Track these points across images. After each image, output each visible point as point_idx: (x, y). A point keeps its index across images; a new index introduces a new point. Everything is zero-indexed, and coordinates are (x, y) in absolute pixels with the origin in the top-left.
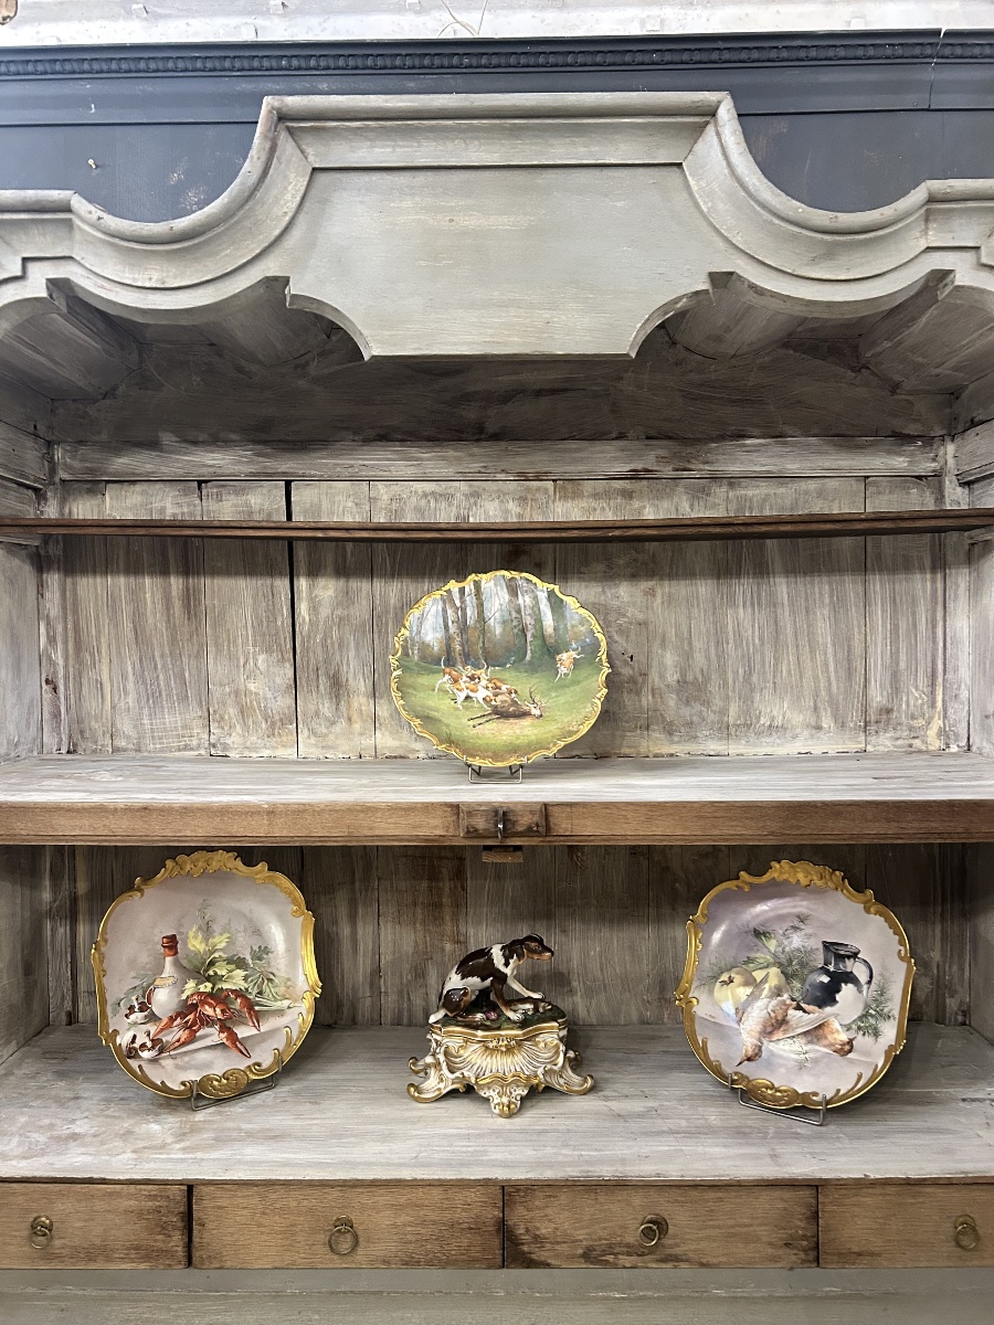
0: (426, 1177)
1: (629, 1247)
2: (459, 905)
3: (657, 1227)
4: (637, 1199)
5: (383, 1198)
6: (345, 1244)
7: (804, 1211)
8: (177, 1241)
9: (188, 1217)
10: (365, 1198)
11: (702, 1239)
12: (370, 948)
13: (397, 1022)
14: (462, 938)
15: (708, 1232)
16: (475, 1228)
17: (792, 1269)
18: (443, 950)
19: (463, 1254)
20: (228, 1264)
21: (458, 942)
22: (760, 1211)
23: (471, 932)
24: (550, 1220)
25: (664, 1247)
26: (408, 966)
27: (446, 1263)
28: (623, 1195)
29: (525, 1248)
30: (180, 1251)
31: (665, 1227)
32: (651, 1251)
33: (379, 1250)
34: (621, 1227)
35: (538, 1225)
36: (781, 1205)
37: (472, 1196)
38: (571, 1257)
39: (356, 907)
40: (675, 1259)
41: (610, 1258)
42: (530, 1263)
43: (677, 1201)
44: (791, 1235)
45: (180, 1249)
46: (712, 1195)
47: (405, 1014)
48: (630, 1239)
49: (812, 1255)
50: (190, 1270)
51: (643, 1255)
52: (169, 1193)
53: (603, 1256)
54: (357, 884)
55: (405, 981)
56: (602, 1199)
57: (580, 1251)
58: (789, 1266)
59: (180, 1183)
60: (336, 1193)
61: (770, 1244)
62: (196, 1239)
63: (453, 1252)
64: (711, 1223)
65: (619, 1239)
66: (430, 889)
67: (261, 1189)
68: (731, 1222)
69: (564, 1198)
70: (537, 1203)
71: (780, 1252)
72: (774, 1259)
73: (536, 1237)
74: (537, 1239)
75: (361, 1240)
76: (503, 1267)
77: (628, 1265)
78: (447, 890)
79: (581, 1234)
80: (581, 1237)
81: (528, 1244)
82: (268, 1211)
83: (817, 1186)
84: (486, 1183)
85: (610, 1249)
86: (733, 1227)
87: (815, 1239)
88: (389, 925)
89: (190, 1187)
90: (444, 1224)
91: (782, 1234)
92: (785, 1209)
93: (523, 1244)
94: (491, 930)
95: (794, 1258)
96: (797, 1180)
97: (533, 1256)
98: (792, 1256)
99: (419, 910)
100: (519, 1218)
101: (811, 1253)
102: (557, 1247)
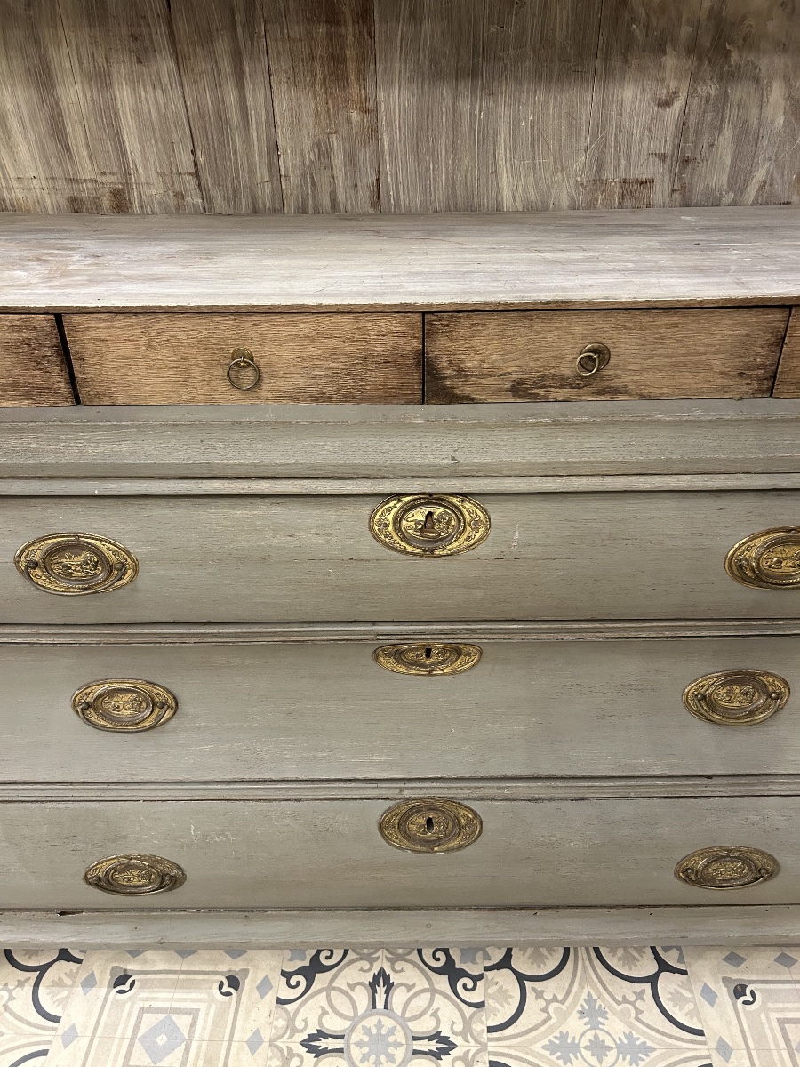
0: (332, 303)
1: (563, 379)
2: (366, 58)
3: (598, 357)
4: (578, 326)
5: (284, 327)
6: (247, 378)
7: (769, 336)
8: (57, 377)
9: (64, 352)
10: (264, 327)
11: (647, 369)
12: (264, 118)
13: (302, 210)
14: (370, 105)
15: (657, 361)
16: (392, 361)
17: (741, 399)
18: (349, 121)
19: (379, 389)
20: (120, 401)
21: (367, 111)
22: (719, 337)
23: (382, 95)
24: (476, 352)
25: (602, 378)
26: (309, 143)
27: (358, 400)
28: (563, 321)
29: (448, 383)
30: (63, 387)
31: (607, 356)
32: (588, 382)
33: (283, 385)
34: (557, 358)
35: (463, 357)
36: (743, 331)
37: (387, 324)
38: (498, 391)
39: (241, 63)
40: (614, 391)
41: (541, 391)
42: (451, 398)
43: (625, 328)
44: (747, 364)
45: (62, 385)
46: (665, 319)
47: (311, 202)
48: (566, 372)
49: (767, 384)
50: (79, 407)
51: (578, 387)
52: (36, 324)
53: (535, 388)
54: (239, 30)
55: (307, 161)
56: (537, 326)
57: (508, 385)
58: (739, 397)
59: (45, 311)
60: (229, 323)
61: (722, 374)
62: (79, 376)
63: (368, 388)
64: (660, 351)
65: (552, 371)
66: (329, 35)
67: (142, 318)
68: (683, 350)
69: (494, 325)
70: (462, 332)
71: (732, 382)
72: (725, 389)
73: (460, 370)
74: (462, 373)
75: (264, 375)
76: (423, 403)
77: (560, 399)
78: (350, 37)
79: (510, 367)
80: (510, 370)
81: (450, 377)
82: (154, 344)
83: (790, 307)
84: (403, 310)
85: (542, 381)
86: (683, 355)
87: (774, 368)
88: (284, 88)
89: (59, 317)
90: (358, 358)
91: (738, 363)
92: (747, 335)
93: (445, 378)
94: (405, 93)
95: (745, 389)
96: (770, 299)
97: (457, 391)
98: (743, 386)
99: (317, 65)
100: (442, 350)
101: (765, 382)
102: (483, 381)
